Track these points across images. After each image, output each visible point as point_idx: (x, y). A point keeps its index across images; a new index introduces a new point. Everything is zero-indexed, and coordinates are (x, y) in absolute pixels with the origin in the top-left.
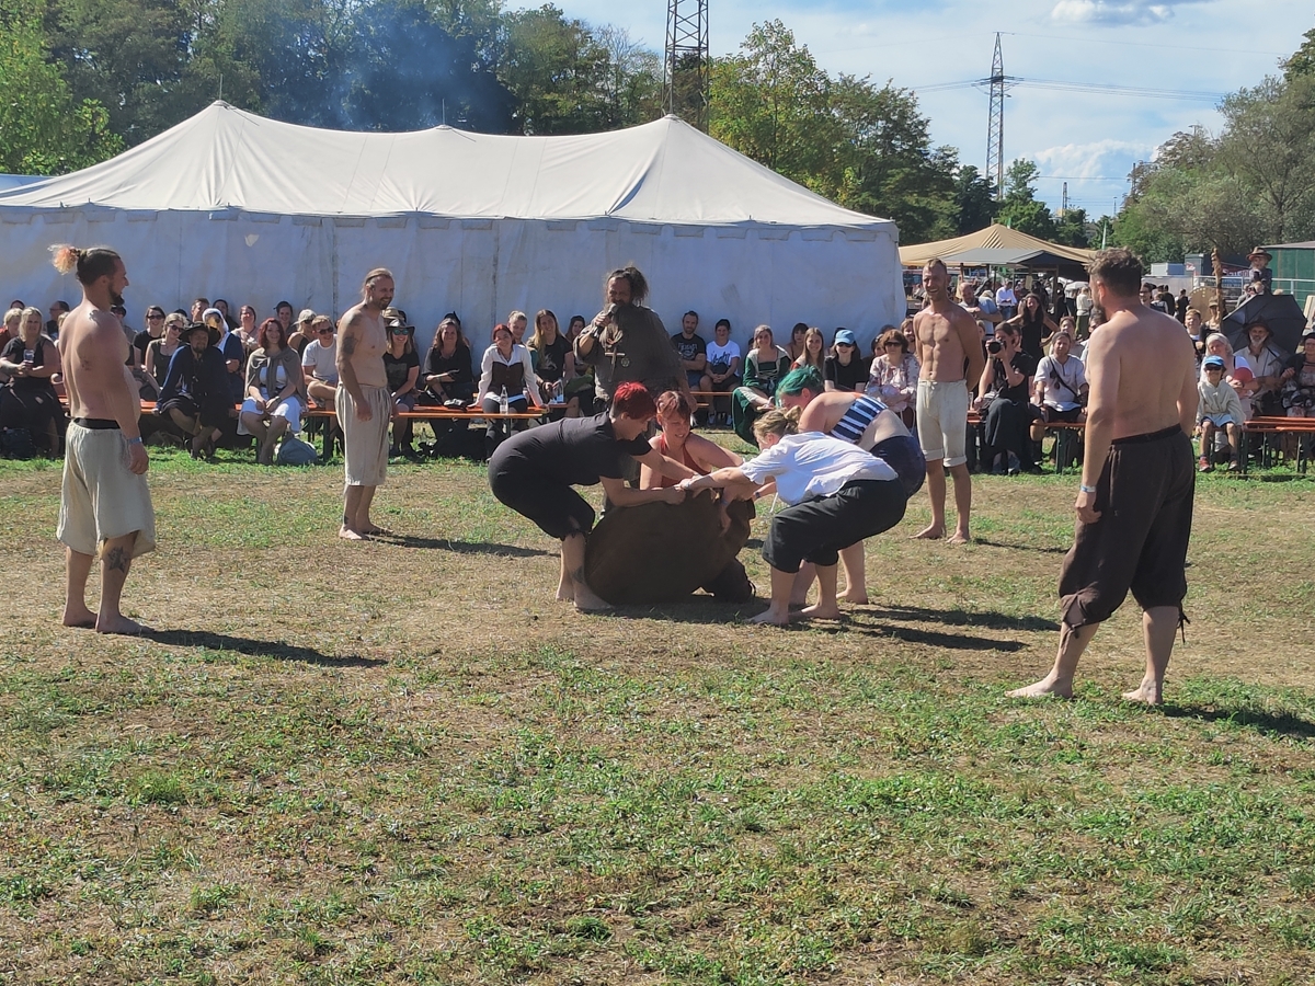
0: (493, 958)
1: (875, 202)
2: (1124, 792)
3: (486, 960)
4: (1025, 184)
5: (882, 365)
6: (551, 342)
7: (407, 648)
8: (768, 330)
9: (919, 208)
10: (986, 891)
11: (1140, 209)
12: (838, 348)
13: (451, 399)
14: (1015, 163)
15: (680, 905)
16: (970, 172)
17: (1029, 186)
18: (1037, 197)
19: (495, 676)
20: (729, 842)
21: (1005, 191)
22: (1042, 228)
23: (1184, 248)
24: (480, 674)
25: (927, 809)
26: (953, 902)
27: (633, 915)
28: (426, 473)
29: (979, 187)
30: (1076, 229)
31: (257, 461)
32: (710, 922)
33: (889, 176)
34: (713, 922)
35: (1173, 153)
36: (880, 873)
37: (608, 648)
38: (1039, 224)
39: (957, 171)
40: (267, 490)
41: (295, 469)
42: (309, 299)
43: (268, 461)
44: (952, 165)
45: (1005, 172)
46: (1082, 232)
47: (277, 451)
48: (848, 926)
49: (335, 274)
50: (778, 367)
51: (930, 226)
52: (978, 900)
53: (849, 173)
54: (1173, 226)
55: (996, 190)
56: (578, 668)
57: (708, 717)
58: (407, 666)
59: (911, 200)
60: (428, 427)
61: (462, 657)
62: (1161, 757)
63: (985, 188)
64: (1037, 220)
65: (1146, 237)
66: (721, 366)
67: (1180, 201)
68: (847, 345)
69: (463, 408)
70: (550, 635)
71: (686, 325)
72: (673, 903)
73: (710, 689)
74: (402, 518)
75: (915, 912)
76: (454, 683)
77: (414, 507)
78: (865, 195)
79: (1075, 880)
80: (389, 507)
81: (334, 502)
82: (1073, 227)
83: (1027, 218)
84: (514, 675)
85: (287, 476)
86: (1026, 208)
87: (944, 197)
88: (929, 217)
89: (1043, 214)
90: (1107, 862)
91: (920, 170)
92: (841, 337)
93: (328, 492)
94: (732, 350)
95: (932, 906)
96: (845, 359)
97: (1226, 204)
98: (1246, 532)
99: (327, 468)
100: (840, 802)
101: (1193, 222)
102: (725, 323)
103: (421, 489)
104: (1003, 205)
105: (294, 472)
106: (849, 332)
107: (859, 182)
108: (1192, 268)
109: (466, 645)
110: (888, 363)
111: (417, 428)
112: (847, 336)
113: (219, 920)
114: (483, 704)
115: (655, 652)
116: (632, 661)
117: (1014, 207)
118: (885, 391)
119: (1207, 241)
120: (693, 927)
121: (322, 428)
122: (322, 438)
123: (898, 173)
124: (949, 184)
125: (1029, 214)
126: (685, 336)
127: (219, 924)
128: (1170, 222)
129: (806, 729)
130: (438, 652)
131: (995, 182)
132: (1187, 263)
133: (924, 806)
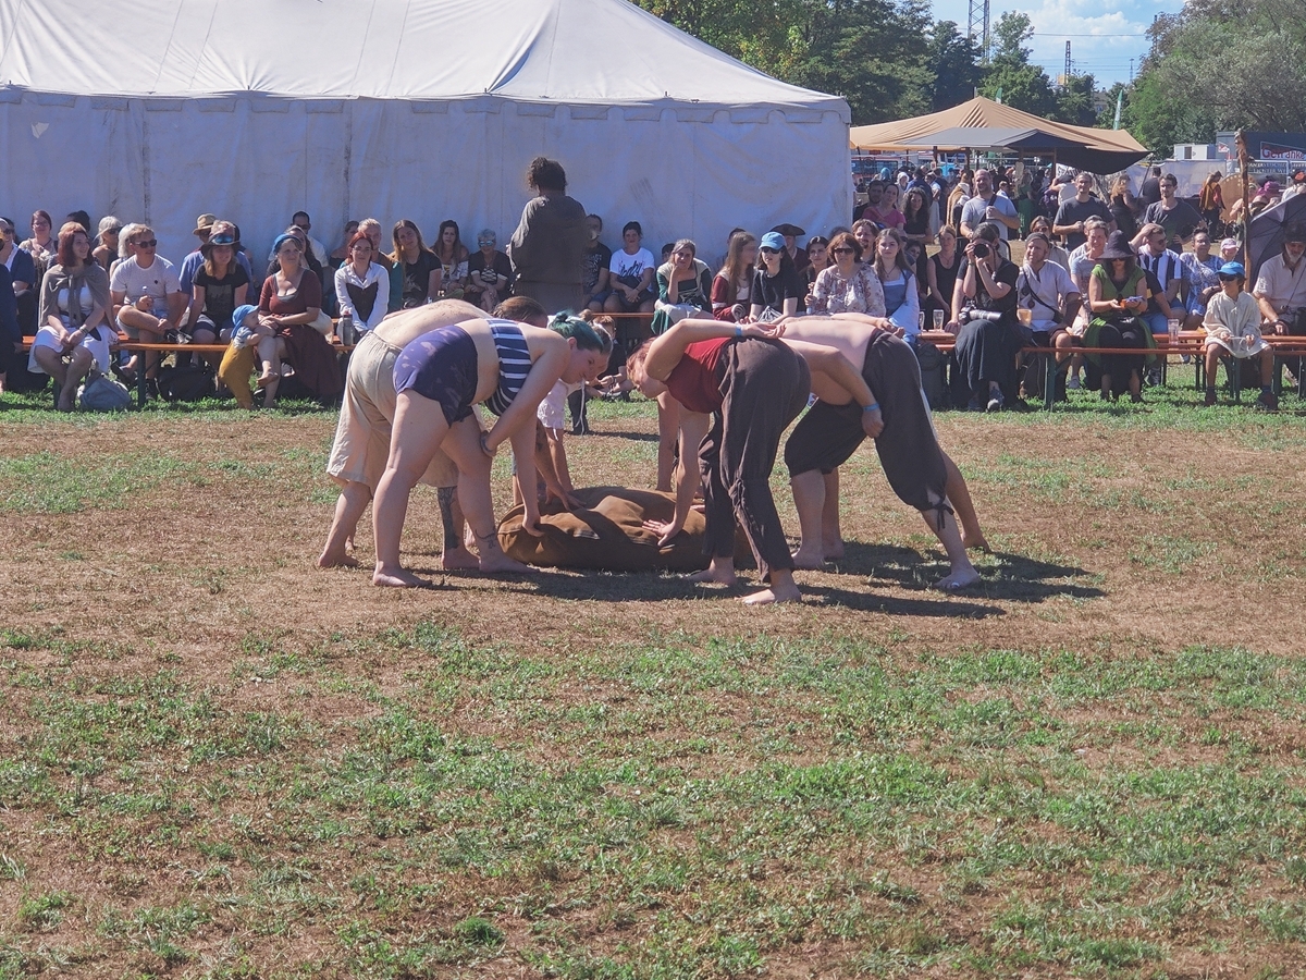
0: (370, 966)
1: (825, 70)
2: (1102, 777)
3: (363, 970)
4: (1017, 44)
5: (827, 278)
9: (882, 77)
10: (938, 886)
11: (1161, 75)
12: (763, 254)
14: (1004, 17)
15: (583, 907)
16: (948, 29)
17: (1022, 45)
18: (1032, 60)
20: (640, 838)
21: (992, 53)
22: (1038, 100)
23: (1217, 123)
25: (871, 799)
26: (897, 899)
27: (531, 919)
29: (959, 49)
30: (1081, 103)
31: (56, 407)
32: (618, 925)
33: (844, 36)
34: (623, 925)
36: (814, 869)
38: (1034, 95)
39: (931, 29)
40: (70, 442)
41: (104, 416)
43: (69, 407)
44: (925, 21)
45: (991, 29)
46: (1089, 104)
47: (80, 393)
48: (778, 927)
49: (146, 171)
50: (698, 285)
51: (896, 99)
52: (928, 895)
53: (793, 34)
54: (1201, 96)
55: (979, 52)
57: (616, 700)
58: (256, 648)
59: (872, 66)
61: (321, 637)
62: (1148, 737)
63: (966, 50)
64: (1032, 89)
65: (1169, 110)
67: (1211, 64)
68: (773, 251)
72: (577, 906)
74: (240, 474)
75: (856, 908)
77: (254, 460)
78: (813, 61)
79: (1039, 872)
80: (223, 462)
81: (155, 456)
82: (1077, 98)
83: (1019, 88)
85: (94, 424)
86: (1018, 74)
87: (914, 63)
88: (894, 88)
89: (1040, 82)
90: (1076, 852)
91: (882, 28)
92: (766, 241)
93: (148, 444)
94: (645, 258)
95: (875, 902)
97: (1269, 67)
98: (1271, 478)
99: (143, 414)
100: (770, 793)
101: (1228, 91)
102: (634, 226)
103: (261, 439)
104: (987, 71)
105: (104, 420)
107: (806, 46)
108: (1225, 150)
110: (837, 275)
112: (774, 240)
113: (51, 933)
117: (1002, 74)
119: (1245, 114)
120: (599, 931)
123: (856, 33)
124: (919, 46)
125: (1022, 83)
127: (51, 938)
128: (1199, 92)
131: (979, 41)
132: (1219, 142)
133: (868, 795)
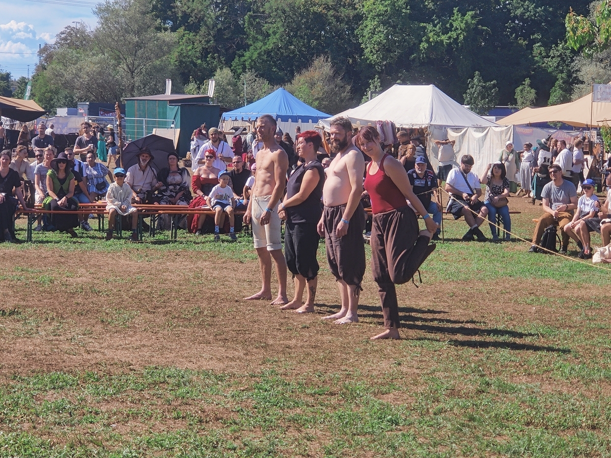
23: (75, 98)
35: (65, 39)
46: (8, 87)
54: (67, 85)
67: (73, 69)
101: (81, 82)
108: (82, 111)
119: (89, 94)
128: (67, 82)
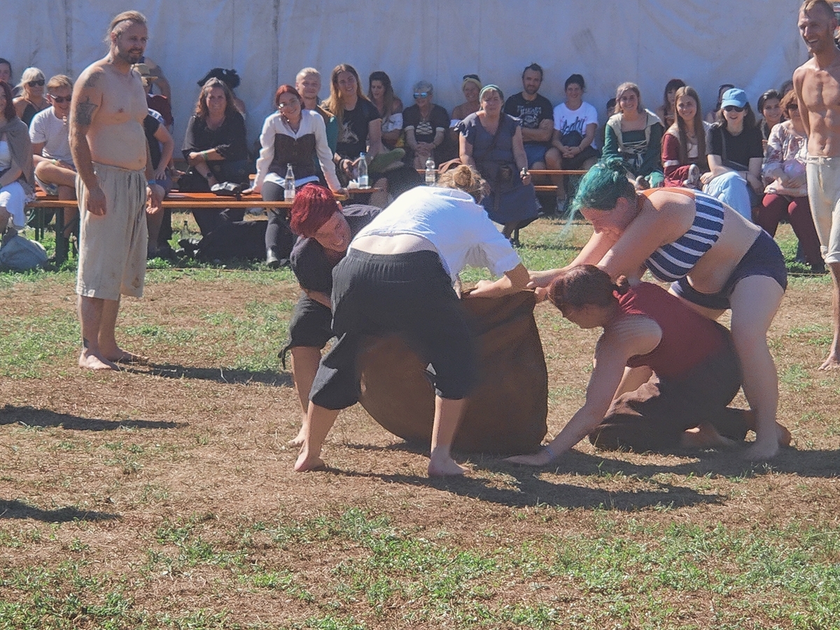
5: (783, 134)
6: (351, 107)
7: (170, 513)
8: (634, 89)
12: (725, 113)
13: (220, 183)
19: (286, 549)
24: (267, 547)
28: (188, 279)
37: (432, 511)
41: (19, 277)
42: (35, 52)
49: (68, 20)
50: (648, 137)
56: (394, 539)
57: (566, 601)
58: (172, 537)
60: (190, 218)
61: (242, 524)
66: (573, 137)
68: (737, 109)
69: (236, 194)
70: (356, 494)
71: (527, 82)
73: (567, 564)
74: (160, 340)
76: (233, 558)
77: (175, 325)
80: (142, 327)
84: (312, 547)
92: (728, 99)
93: (63, 306)
94: (587, 114)
96: (735, 127)
99: (61, 274)
102: (577, 79)
103: (183, 302)
105: (19, 281)
106: (739, 91)
109: (246, 509)
110: (791, 132)
111: (177, 220)
112: (737, 97)
114: (271, 587)
115: (495, 516)
116: (464, 529)
118: (788, 168)
121: (53, 221)
122: (53, 235)
126: (526, 96)
129: (694, 616)
130: (209, 518)
